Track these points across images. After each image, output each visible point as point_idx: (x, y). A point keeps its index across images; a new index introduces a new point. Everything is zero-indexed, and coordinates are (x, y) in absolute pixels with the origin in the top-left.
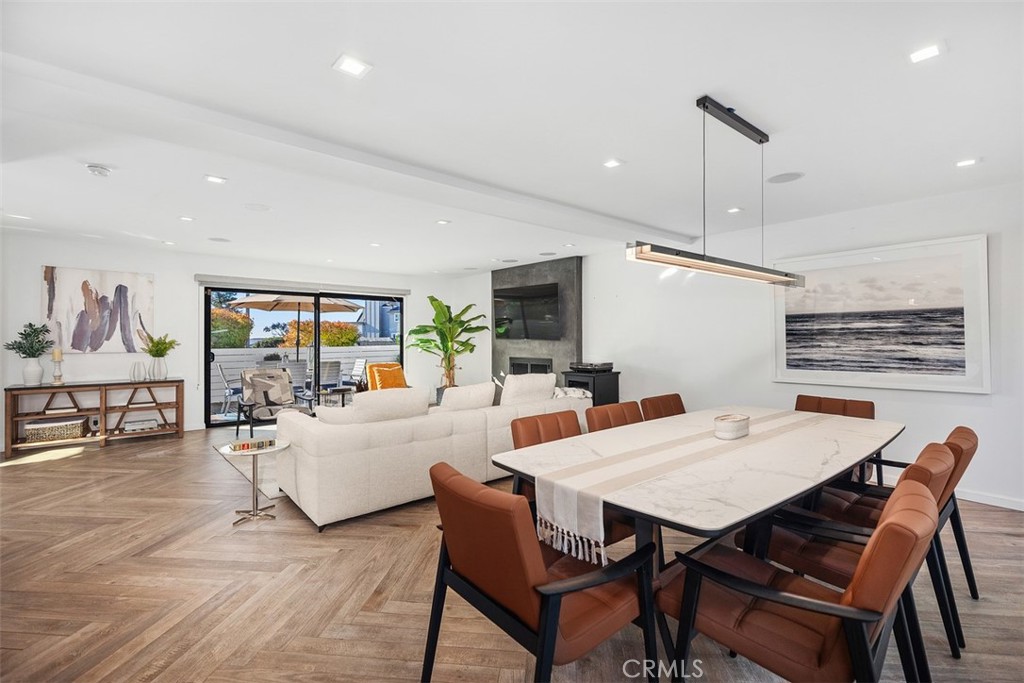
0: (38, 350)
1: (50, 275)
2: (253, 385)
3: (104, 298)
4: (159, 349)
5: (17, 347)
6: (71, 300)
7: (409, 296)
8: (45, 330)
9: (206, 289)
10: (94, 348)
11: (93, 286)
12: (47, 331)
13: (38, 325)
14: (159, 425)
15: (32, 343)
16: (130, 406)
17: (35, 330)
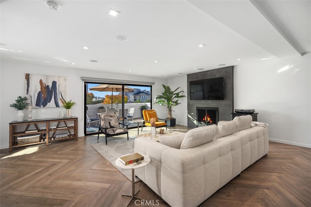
0: (23, 107)
1: (28, 77)
2: (104, 120)
3: (48, 86)
4: (68, 106)
5: (15, 106)
6: (35, 87)
7: (154, 85)
8: (26, 99)
9: (85, 82)
10: (44, 105)
11: (44, 81)
12: (27, 99)
13: (23, 97)
14: (68, 135)
15: (21, 104)
16: (58, 129)
17: (22, 99)
